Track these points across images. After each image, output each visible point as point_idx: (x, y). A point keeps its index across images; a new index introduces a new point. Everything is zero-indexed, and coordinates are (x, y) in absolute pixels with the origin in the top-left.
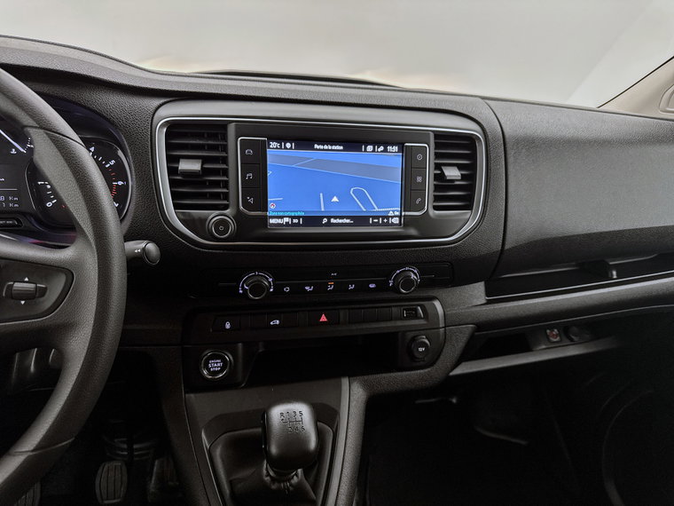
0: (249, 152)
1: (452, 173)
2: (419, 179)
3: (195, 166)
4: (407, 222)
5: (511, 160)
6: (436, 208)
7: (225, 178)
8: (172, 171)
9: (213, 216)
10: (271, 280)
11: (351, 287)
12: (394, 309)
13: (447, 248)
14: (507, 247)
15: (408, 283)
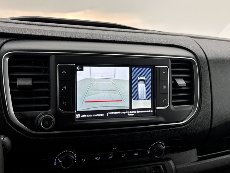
0: (64, 73)
1: (181, 82)
2: (164, 87)
3: (28, 82)
5: (212, 74)
8: (13, 86)
10: (75, 155)
11: (123, 156)
14: (213, 126)
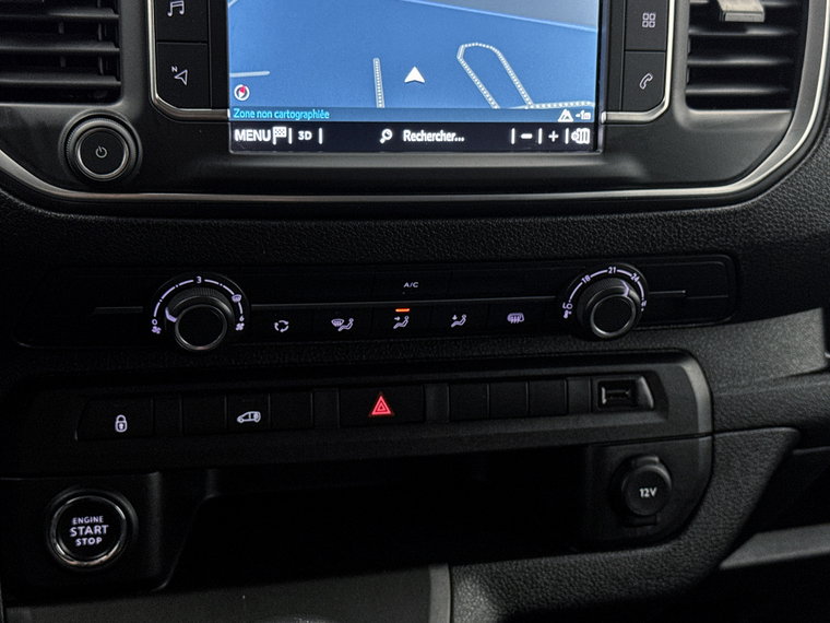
4: (613, 140)
6: (694, 102)
7: (110, 15)
9: (77, 117)
12: (574, 385)
13: (719, 215)
15: (614, 310)
